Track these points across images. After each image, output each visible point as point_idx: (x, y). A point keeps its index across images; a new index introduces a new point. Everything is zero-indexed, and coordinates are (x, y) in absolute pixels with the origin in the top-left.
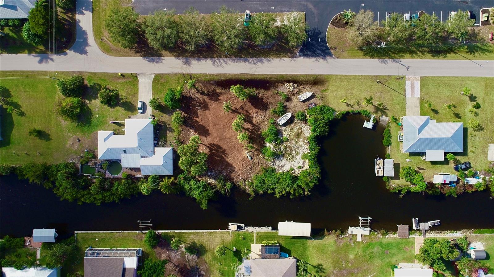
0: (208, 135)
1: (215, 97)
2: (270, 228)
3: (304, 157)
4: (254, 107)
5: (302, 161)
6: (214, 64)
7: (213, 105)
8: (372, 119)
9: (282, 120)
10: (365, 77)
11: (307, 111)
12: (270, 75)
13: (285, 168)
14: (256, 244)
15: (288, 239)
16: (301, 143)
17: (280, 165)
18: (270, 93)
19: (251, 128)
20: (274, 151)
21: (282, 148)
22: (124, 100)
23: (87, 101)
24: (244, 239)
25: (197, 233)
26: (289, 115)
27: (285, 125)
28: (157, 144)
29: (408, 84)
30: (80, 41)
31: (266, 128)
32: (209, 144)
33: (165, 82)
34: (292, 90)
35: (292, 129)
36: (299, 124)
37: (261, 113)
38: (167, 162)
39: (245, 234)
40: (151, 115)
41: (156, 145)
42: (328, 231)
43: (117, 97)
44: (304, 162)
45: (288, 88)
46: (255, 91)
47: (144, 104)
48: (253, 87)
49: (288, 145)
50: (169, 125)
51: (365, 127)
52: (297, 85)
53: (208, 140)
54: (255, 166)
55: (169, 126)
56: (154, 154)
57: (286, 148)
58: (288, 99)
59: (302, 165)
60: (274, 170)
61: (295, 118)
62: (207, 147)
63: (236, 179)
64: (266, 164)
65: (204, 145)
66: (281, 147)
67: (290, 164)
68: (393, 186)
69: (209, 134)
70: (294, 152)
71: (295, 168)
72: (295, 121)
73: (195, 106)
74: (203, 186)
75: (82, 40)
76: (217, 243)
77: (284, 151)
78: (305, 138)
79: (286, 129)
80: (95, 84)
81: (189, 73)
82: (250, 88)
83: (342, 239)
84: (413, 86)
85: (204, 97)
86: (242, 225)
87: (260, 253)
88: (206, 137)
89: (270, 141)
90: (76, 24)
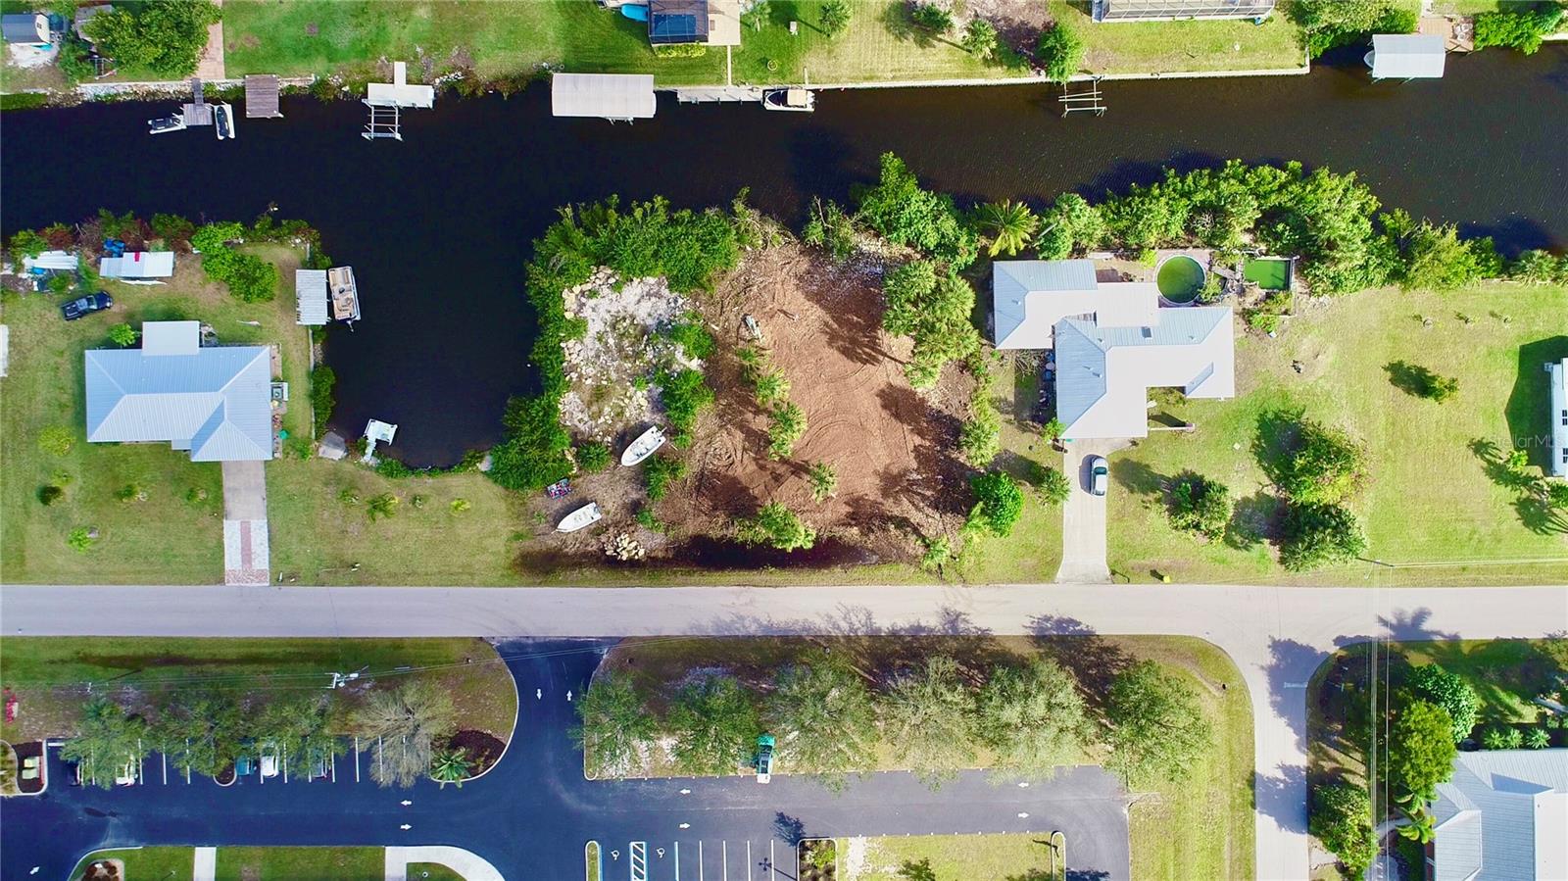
0: (883, 391)
1: (861, 514)
2: (682, 98)
3: (577, 327)
4: (739, 483)
5: (587, 312)
6: (869, 616)
7: (869, 487)
8: (369, 450)
9: (650, 442)
10: (395, 579)
11: (574, 472)
12: (691, 585)
13: (638, 291)
14: (726, 47)
15: (622, 65)
16: (591, 371)
17: (653, 299)
18: (691, 527)
19: (749, 416)
20: (672, 344)
21: (649, 355)
22: (1152, 496)
23: (1271, 491)
24: (764, 62)
25: (914, 78)
26: (630, 458)
27: (643, 428)
28: (1045, 361)
29: (262, 560)
30: (1295, 682)
31: (702, 417)
32: (878, 361)
33: (1023, 557)
34: (622, 537)
35: (620, 414)
36: (596, 430)
37: (719, 464)
38: (1013, 301)
39: (760, 78)
40: (1066, 451)
41: (1047, 357)
42: (498, 94)
43: (1176, 509)
44: (579, 311)
45: (634, 544)
46: (739, 532)
47: (1089, 485)
48: (744, 543)
49: (630, 365)
50: (1009, 422)
51: (393, 424)
52: (608, 553)
53: (885, 374)
54: (733, 294)
55: (1007, 416)
56: (1053, 327)
57: (638, 355)
58: (635, 508)
59: (583, 300)
60: (675, 283)
61: (610, 449)
62: (885, 355)
63: (793, 251)
64: (698, 303)
65: (896, 360)
66: (651, 357)
67: (624, 303)
68: (298, 241)
69: (882, 394)
70: (611, 341)
71: (605, 290)
72: (610, 439)
73: (927, 483)
74: (895, 229)
75: (1287, 685)
76: (850, 45)
77: (643, 346)
78: (577, 387)
79: (639, 415)
80: (1246, 548)
81: (946, 588)
82: (752, 541)
83: (455, 68)
84: (247, 555)
85: (896, 511)
86: (770, 106)
87: (711, 17)
88: (890, 386)
89: (686, 374)
90: (1308, 737)
